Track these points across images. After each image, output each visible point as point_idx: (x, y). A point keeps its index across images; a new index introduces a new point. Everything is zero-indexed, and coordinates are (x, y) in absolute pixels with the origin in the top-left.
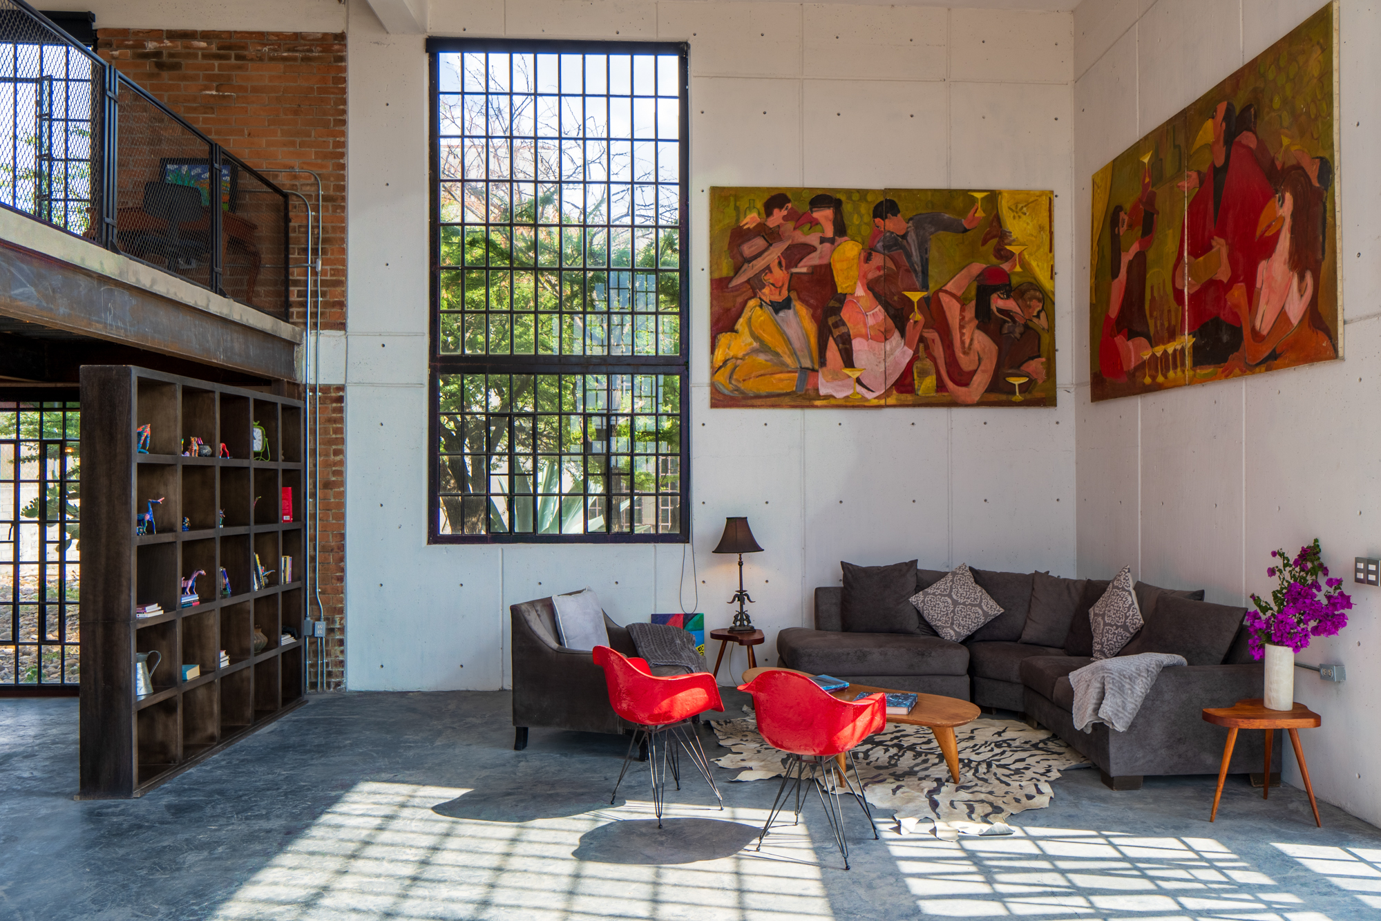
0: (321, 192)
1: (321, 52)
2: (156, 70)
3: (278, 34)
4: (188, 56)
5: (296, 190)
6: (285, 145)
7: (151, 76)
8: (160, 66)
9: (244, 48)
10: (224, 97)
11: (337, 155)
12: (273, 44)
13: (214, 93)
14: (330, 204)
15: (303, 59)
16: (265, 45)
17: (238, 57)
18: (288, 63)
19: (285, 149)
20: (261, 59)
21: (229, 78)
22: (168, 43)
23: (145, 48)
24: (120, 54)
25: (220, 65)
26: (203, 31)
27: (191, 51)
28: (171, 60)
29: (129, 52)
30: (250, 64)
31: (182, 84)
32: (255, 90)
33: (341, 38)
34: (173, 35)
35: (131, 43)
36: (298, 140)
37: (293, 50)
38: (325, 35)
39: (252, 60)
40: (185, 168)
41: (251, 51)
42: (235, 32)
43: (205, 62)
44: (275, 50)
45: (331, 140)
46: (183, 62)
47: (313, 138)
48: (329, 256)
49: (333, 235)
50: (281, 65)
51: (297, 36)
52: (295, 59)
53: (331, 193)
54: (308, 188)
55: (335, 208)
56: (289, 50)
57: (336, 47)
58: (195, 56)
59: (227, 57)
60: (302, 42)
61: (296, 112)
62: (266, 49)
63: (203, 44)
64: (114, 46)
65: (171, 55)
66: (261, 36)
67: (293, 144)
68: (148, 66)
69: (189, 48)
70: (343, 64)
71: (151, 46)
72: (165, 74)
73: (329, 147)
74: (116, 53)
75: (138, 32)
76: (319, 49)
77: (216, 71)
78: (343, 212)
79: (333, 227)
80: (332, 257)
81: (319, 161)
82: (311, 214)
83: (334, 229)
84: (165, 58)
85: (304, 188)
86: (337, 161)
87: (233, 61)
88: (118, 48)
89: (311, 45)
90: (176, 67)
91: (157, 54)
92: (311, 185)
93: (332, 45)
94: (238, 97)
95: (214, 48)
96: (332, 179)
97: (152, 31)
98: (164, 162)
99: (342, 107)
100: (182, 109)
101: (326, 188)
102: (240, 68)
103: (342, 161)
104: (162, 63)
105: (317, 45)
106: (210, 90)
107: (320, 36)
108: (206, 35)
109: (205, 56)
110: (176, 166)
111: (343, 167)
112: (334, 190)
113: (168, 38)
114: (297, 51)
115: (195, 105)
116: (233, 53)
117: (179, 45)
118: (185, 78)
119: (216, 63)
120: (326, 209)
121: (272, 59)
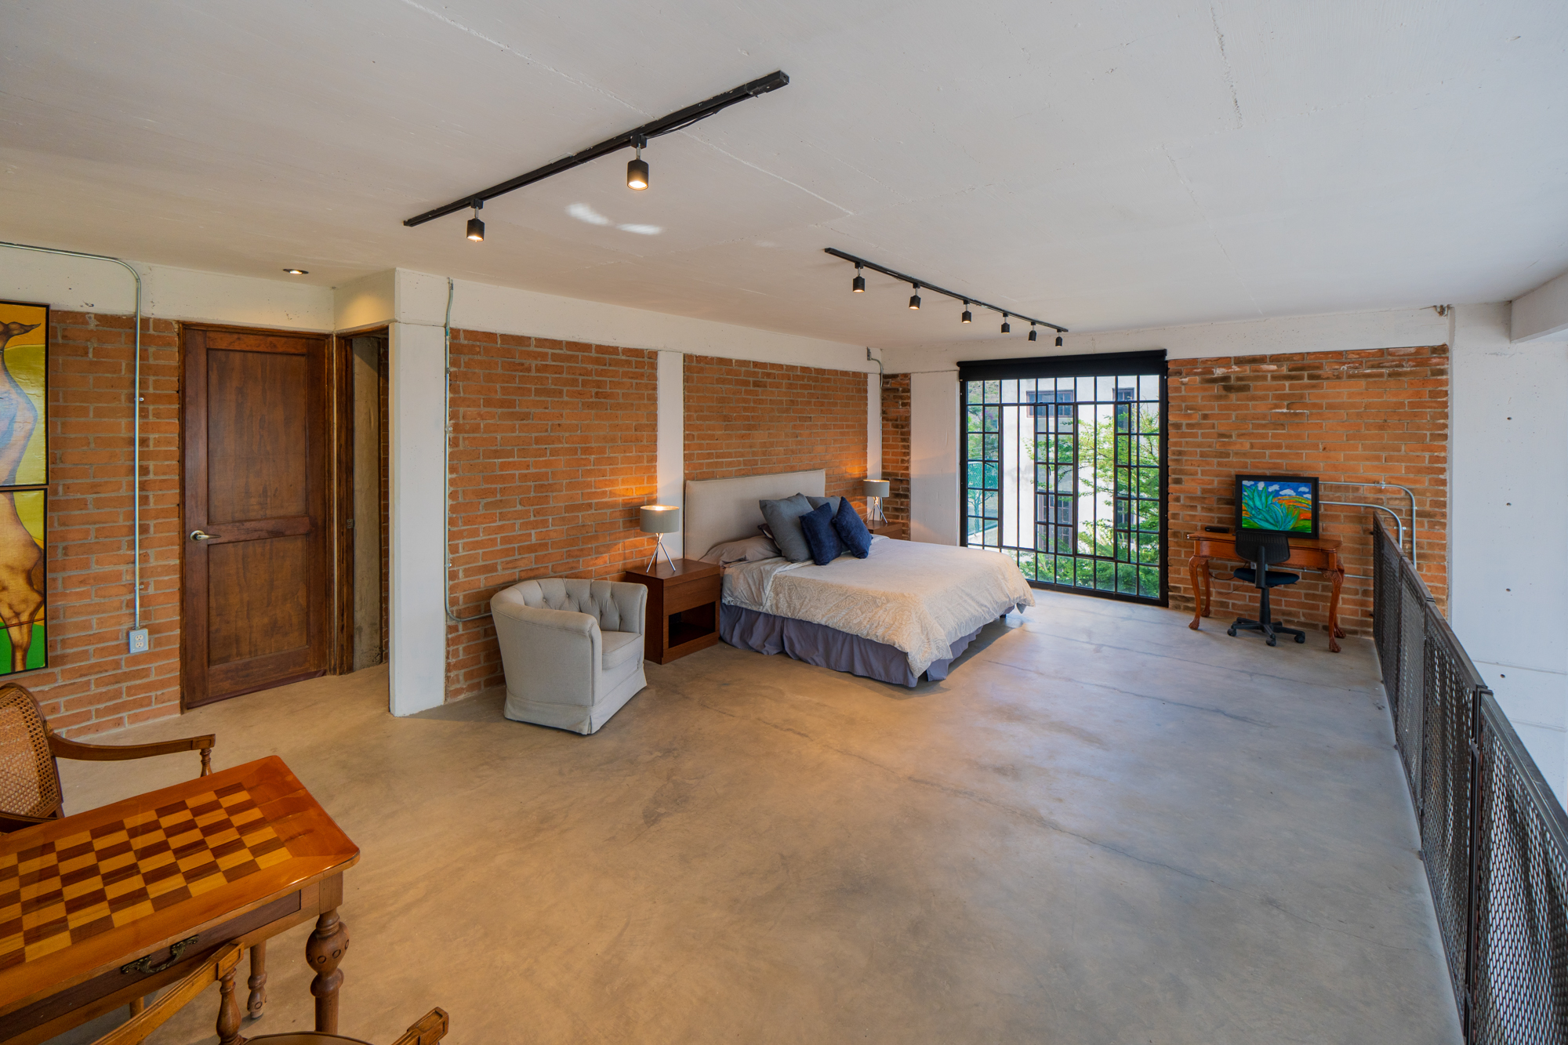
0: (1415, 508)
1: (1414, 366)
2: (1224, 393)
3: (1358, 352)
4: (1257, 378)
5: (1382, 504)
6: (1367, 459)
7: (1219, 398)
8: (1228, 389)
9: (1319, 367)
10: (1296, 414)
11: (1437, 470)
12: (1353, 363)
13: (1285, 411)
14: (1426, 520)
15: (1390, 375)
16: (1344, 364)
17: (1311, 377)
18: (1371, 380)
19: (1368, 463)
20: (1338, 377)
21: (1302, 396)
22: (1236, 368)
23: (1213, 374)
24: (1189, 381)
25: (1290, 386)
26: (1272, 356)
27: (1260, 374)
28: (1239, 383)
29: (1198, 378)
30: (1325, 383)
31: (1250, 403)
32: (1330, 406)
33: (1442, 350)
34: (1240, 361)
35: (1200, 370)
36: (1384, 455)
37: (1379, 366)
38: (1419, 350)
39: (1328, 378)
40: (1261, 485)
41: (1327, 371)
42: (1308, 353)
43: (1275, 383)
44: (1356, 368)
45: (1427, 455)
46: (1251, 384)
47: (1403, 452)
48: (1424, 572)
49: (1429, 552)
50: (1363, 382)
51: (1382, 352)
52: (1381, 375)
53: (1427, 508)
54: (1397, 502)
55: (1432, 525)
56: (1373, 367)
57: (1434, 361)
58: (1265, 378)
59: (1300, 378)
60: (1390, 358)
61: (1381, 427)
62: (1345, 367)
63: (1273, 367)
64: (1184, 374)
65: (1239, 379)
66: (1339, 356)
67: (1378, 458)
68: (1216, 389)
69: (1258, 371)
70: (1444, 377)
71: (1219, 372)
72: (1233, 396)
73: (1424, 462)
74: (1185, 380)
75: (1205, 361)
76: (1411, 363)
77: (1287, 391)
78: (1444, 529)
79: (1429, 543)
80: (1429, 574)
81: (1411, 476)
82: (1402, 529)
83: (1431, 546)
84: (1232, 382)
85: (1391, 502)
86: (1435, 476)
87: (1306, 381)
88: (1188, 375)
89: (1400, 361)
90: (1244, 388)
91: (1225, 378)
92: (1401, 499)
93: (1429, 359)
94: (1311, 414)
95: (1285, 370)
96: (1428, 494)
97: (1220, 358)
98: (1240, 478)
99: (1442, 421)
100: (1251, 426)
101: (1420, 503)
102: (1313, 387)
103: (1441, 477)
104: (1228, 385)
105: (1409, 360)
106: (1281, 408)
107: (1413, 350)
108: (1276, 359)
109: (1274, 378)
110: (1252, 483)
111: (1444, 483)
112: (1431, 506)
113: (1236, 364)
114: (1383, 367)
115: (1264, 422)
116: (1306, 374)
117: (1247, 370)
118: (1254, 398)
119: (1287, 383)
120: (1421, 524)
121: (1350, 377)
